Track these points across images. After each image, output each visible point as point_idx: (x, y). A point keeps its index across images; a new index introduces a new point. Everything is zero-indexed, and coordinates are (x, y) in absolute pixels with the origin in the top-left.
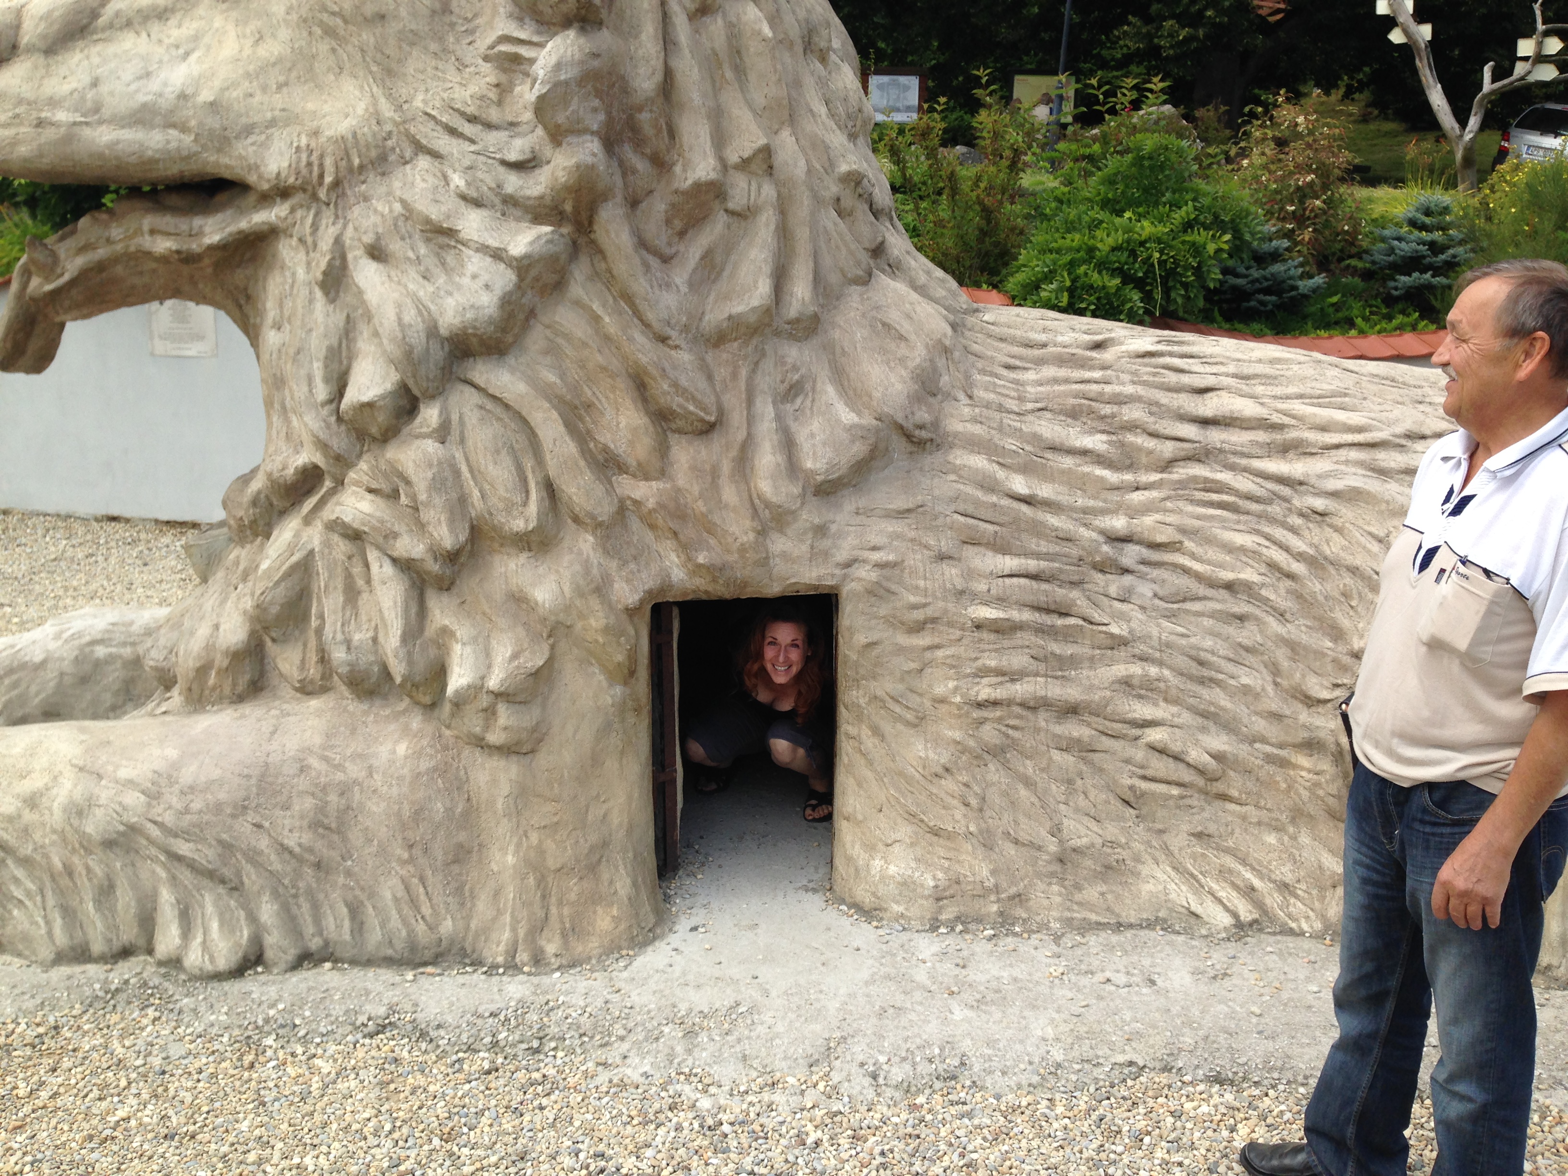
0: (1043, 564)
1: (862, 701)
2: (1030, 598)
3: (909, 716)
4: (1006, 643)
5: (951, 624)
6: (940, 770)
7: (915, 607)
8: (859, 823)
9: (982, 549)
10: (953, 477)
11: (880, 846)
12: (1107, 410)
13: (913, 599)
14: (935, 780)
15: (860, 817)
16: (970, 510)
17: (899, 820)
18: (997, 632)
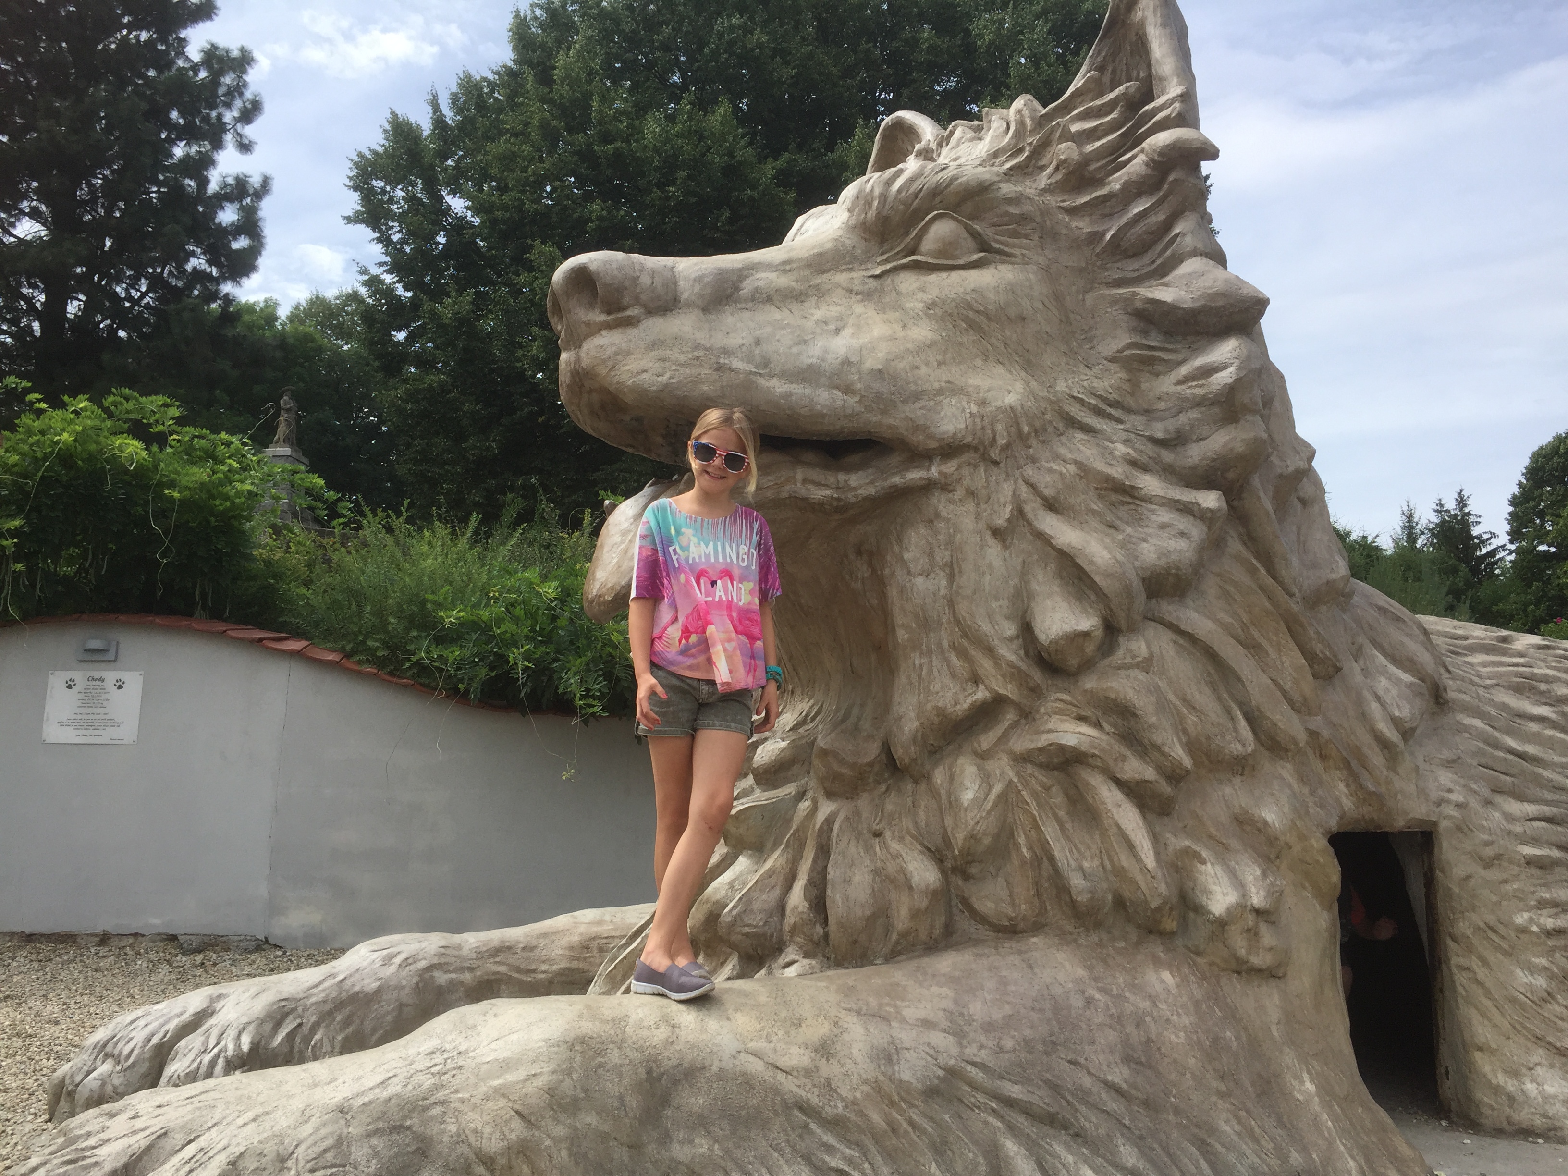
0: (1555, 810)
1: (1469, 933)
2: (1554, 839)
3: (1506, 947)
4: (1550, 878)
5: (1511, 861)
6: (1545, 995)
7: (1487, 844)
8: (1493, 1052)
9: (1505, 797)
10: (1467, 735)
11: (1524, 1070)
12: (1543, 687)
13: (1485, 837)
14: (1543, 1004)
15: (1494, 1046)
16: (1490, 763)
17: (1529, 1044)
18: (1541, 868)
